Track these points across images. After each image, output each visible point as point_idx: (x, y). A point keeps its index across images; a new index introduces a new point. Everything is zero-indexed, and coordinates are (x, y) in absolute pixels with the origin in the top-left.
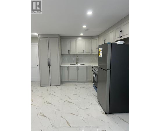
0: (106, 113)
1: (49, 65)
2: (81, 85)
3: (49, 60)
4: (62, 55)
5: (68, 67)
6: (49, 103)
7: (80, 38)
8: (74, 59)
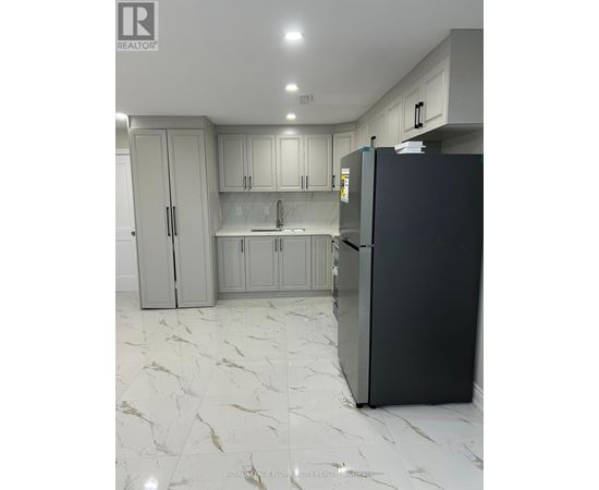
0: (359, 406)
1: (172, 231)
2: (288, 305)
3: (171, 212)
4: (221, 193)
5: (242, 240)
6: (162, 369)
7: (289, 133)
8: (269, 209)
